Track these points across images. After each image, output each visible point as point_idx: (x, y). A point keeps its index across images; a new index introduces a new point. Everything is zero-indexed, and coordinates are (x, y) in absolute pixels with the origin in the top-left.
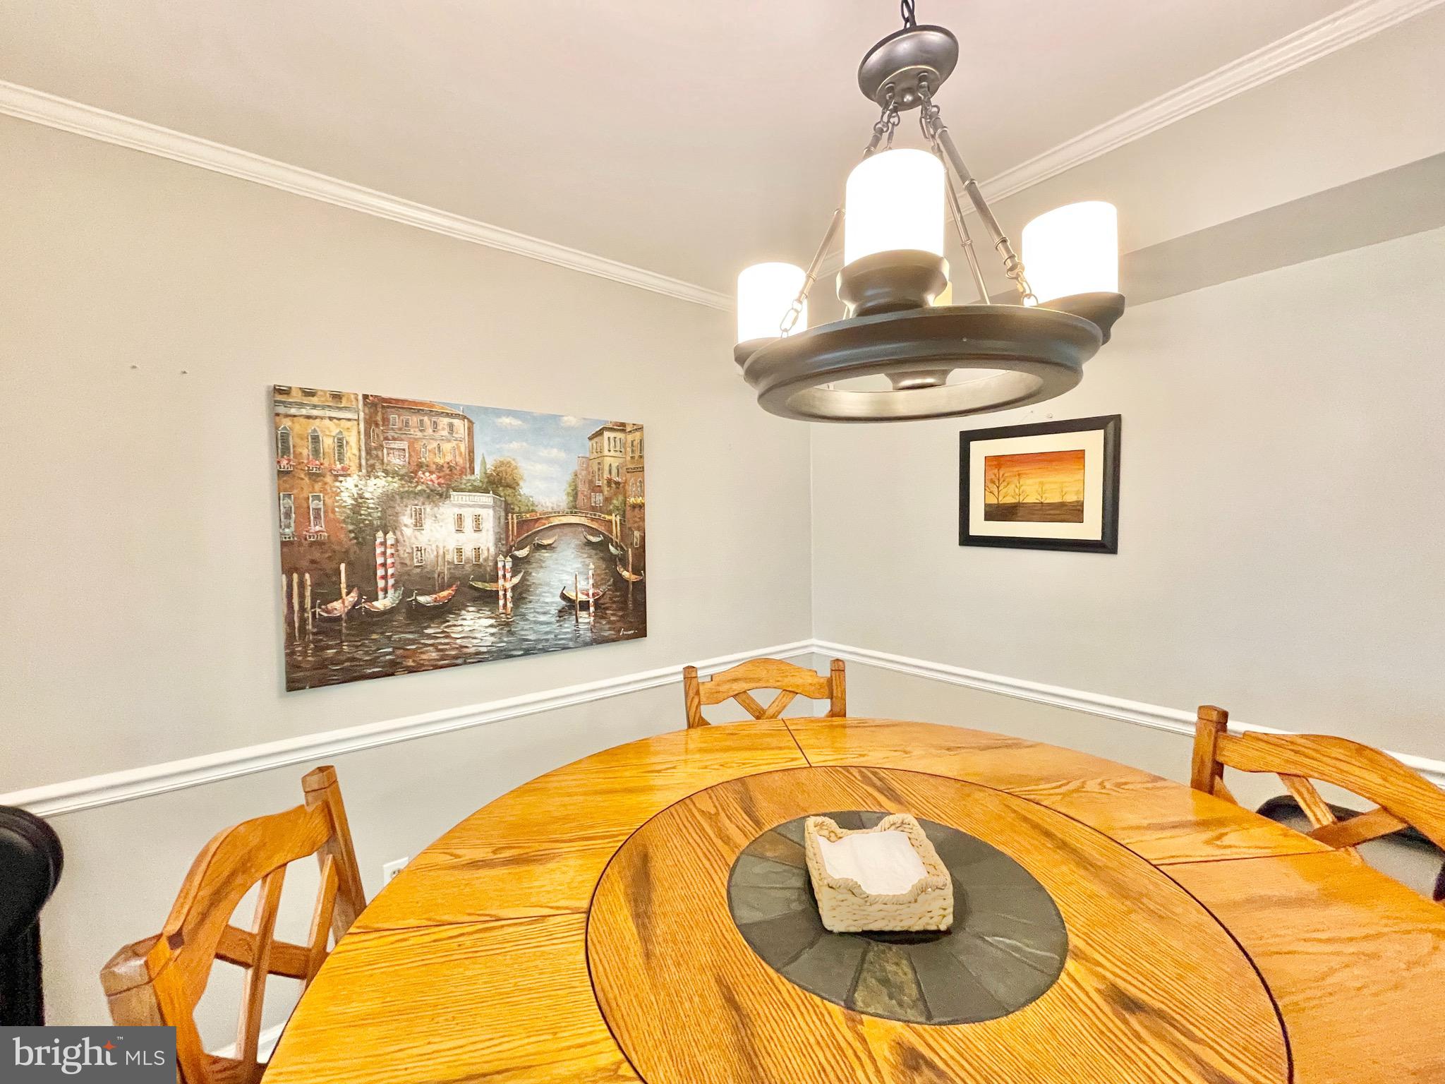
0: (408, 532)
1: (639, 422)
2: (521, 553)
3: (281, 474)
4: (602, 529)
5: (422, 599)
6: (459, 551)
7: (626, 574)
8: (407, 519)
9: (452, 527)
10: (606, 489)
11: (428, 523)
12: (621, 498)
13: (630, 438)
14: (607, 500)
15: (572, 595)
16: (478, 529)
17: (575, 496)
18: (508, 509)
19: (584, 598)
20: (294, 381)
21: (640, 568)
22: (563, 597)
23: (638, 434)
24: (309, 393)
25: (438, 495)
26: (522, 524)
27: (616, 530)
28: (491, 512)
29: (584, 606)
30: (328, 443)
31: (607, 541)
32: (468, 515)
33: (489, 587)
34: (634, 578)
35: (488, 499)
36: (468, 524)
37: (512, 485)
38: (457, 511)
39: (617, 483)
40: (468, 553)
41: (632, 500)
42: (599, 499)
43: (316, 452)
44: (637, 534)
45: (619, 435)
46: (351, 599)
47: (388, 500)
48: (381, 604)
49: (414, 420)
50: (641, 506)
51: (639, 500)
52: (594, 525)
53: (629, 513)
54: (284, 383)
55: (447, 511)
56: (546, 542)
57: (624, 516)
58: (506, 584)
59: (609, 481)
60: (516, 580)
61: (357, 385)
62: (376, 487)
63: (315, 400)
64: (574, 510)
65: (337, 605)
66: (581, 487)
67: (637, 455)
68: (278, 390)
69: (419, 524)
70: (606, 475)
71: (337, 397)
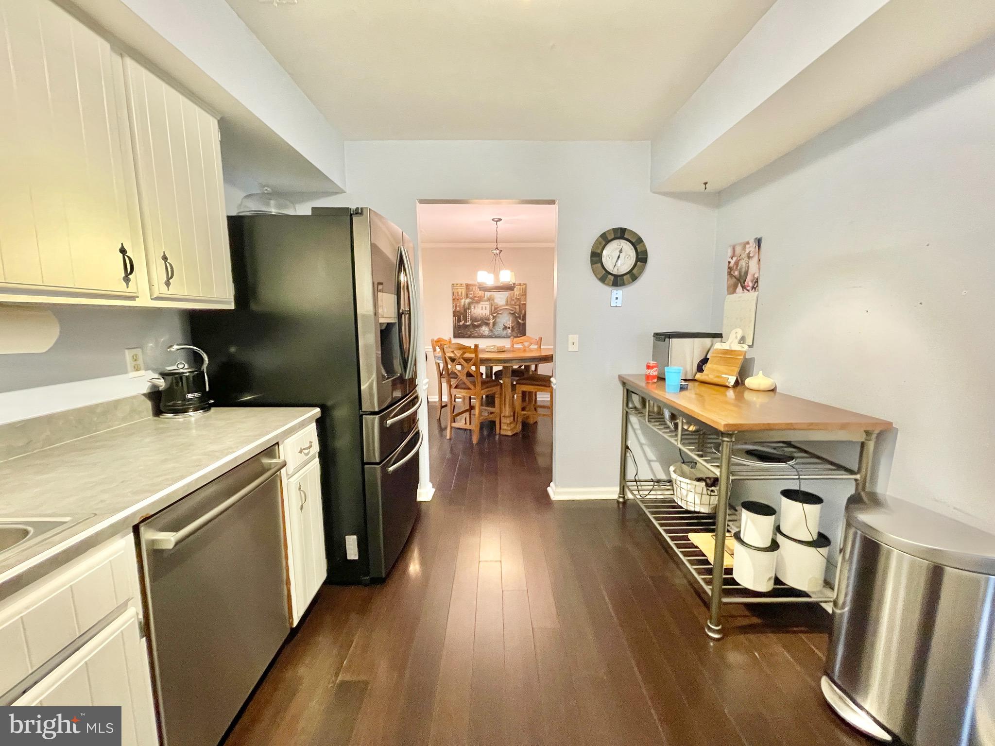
0: (473, 310)
1: (525, 283)
2: (495, 315)
3: (453, 299)
4: (514, 310)
5: (475, 323)
6: (482, 314)
7: (520, 321)
8: (472, 307)
9: (481, 308)
10: (515, 300)
11: (476, 308)
12: (519, 302)
13: (522, 287)
14: (515, 303)
15: (506, 325)
16: (486, 309)
17: (507, 301)
18: (492, 305)
19: (509, 326)
20: (455, 283)
21: (524, 319)
22: (504, 325)
23: (524, 286)
24: (457, 284)
25: (478, 302)
26: (496, 309)
27: (518, 310)
28: (488, 306)
29: (509, 328)
30: (460, 293)
31: (515, 312)
32: (484, 306)
33: (488, 322)
34: (522, 322)
35: (488, 303)
36: (484, 308)
37: (493, 300)
38: (482, 306)
39: (518, 299)
40: (484, 314)
41: (522, 302)
42: (513, 302)
43: (458, 295)
44: (523, 311)
45: (519, 287)
46: (463, 322)
47: (469, 304)
48: (468, 323)
49: (474, 288)
50: (525, 304)
51: (524, 302)
52: (512, 309)
53: (521, 306)
54: (453, 283)
55: (480, 306)
56: (500, 313)
57: (520, 306)
58: (491, 321)
59: (516, 298)
60: (493, 321)
61: (464, 283)
62: (468, 301)
63: (458, 285)
64: (507, 305)
65: (461, 323)
66: (509, 299)
67: (524, 291)
68: (453, 285)
69: (475, 308)
70: (515, 297)
71: (461, 285)
